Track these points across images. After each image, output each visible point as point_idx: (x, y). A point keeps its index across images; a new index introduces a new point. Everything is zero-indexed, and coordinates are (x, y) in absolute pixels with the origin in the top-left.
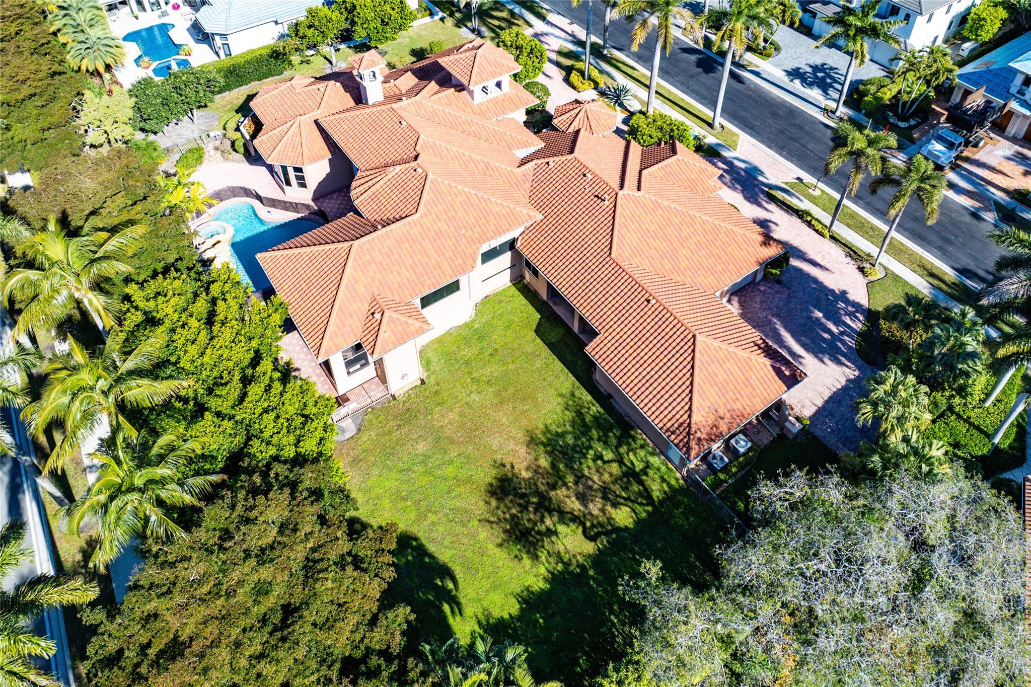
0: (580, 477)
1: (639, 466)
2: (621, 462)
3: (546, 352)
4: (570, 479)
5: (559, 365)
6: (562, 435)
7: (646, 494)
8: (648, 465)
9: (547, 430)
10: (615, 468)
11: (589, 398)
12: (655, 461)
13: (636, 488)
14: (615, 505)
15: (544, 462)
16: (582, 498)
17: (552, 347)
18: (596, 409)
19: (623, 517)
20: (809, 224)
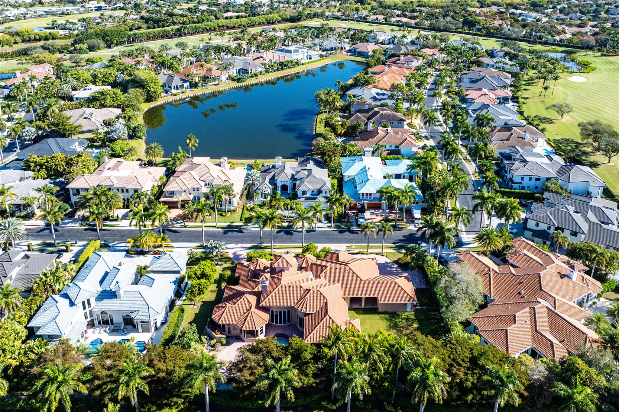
0: (402, 327)
1: (406, 317)
2: (402, 319)
3: (365, 315)
4: (401, 329)
5: (371, 315)
6: (390, 325)
7: (413, 319)
8: (407, 315)
9: (387, 327)
10: (404, 321)
11: (383, 315)
12: (406, 314)
13: (410, 320)
14: (412, 325)
15: (395, 331)
16: (407, 329)
17: (364, 314)
18: (387, 316)
19: (416, 325)
20: (363, 254)
